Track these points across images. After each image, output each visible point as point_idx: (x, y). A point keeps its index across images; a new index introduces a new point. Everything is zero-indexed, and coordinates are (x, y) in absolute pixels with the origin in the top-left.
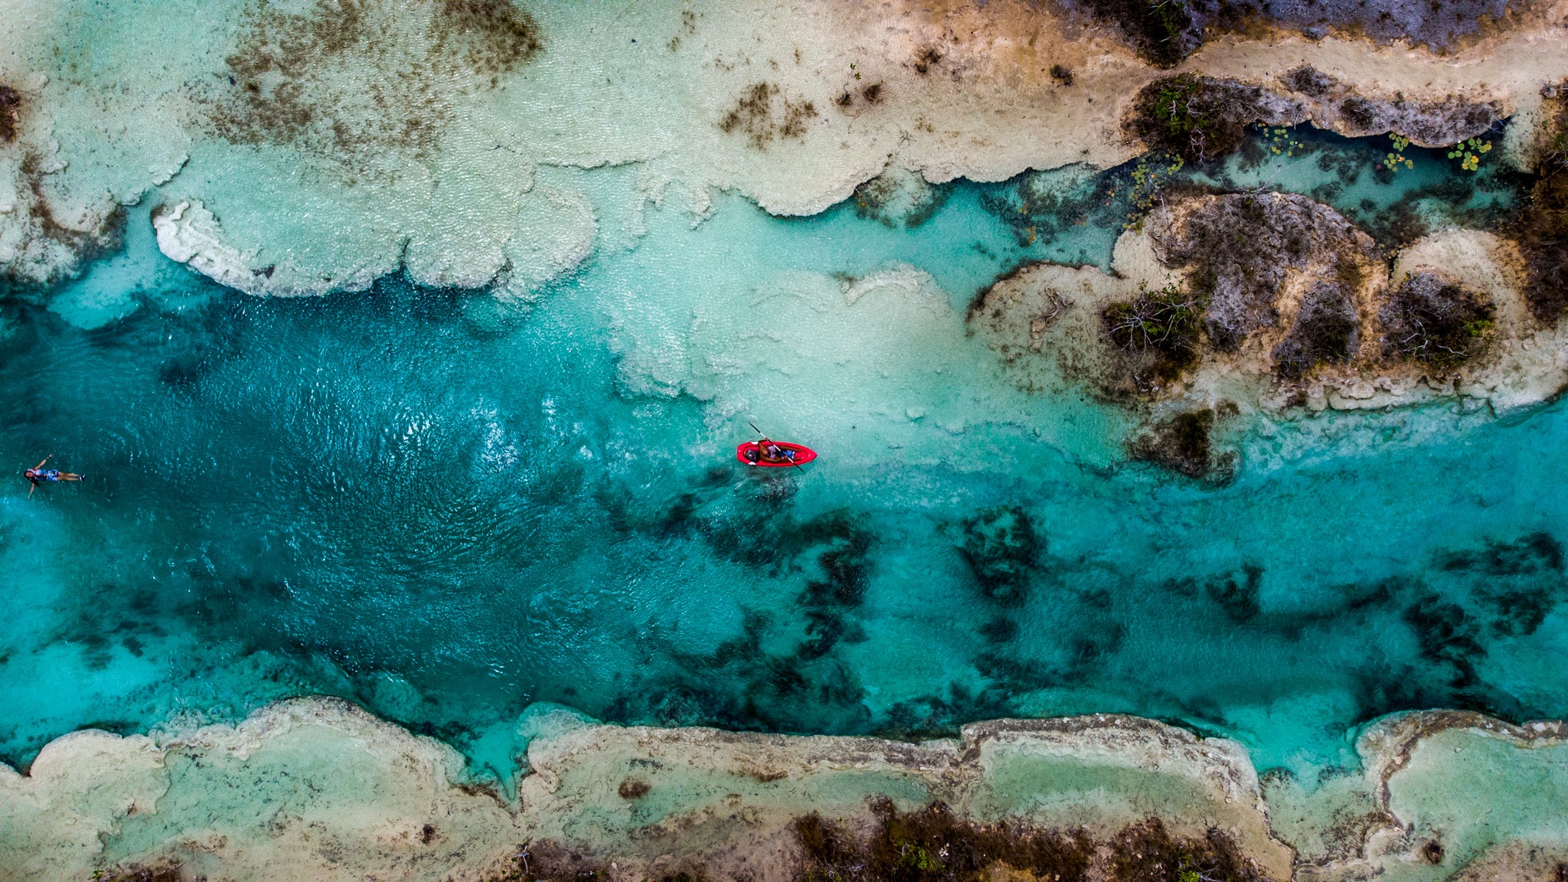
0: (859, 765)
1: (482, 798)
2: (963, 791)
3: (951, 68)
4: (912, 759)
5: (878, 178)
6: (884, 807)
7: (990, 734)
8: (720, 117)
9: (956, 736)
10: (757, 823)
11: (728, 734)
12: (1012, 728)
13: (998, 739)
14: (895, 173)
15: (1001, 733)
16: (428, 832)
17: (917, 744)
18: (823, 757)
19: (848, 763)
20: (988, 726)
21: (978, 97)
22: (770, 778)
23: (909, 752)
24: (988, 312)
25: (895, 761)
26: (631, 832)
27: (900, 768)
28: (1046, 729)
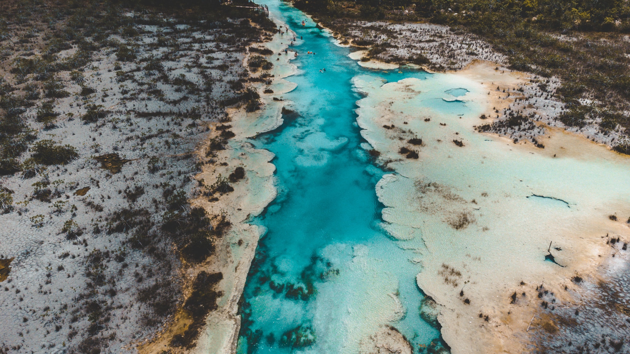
0: (235, 289)
1: (246, 217)
2: (219, 315)
3: (485, 325)
4: (233, 301)
5: (435, 303)
6: (220, 294)
7: (236, 322)
8: (446, 264)
9: (238, 314)
10: (224, 266)
11: (251, 261)
12: (237, 328)
13: (234, 325)
14: (438, 308)
15: (236, 326)
16: (240, 210)
17: (238, 304)
18: (239, 280)
19: (236, 286)
20: (239, 323)
21: (476, 332)
22: (236, 269)
23: (235, 301)
24: (390, 332)
25: (233, 297)
26: (229, 243)
27: (231, 298)
28: (234, 338)
